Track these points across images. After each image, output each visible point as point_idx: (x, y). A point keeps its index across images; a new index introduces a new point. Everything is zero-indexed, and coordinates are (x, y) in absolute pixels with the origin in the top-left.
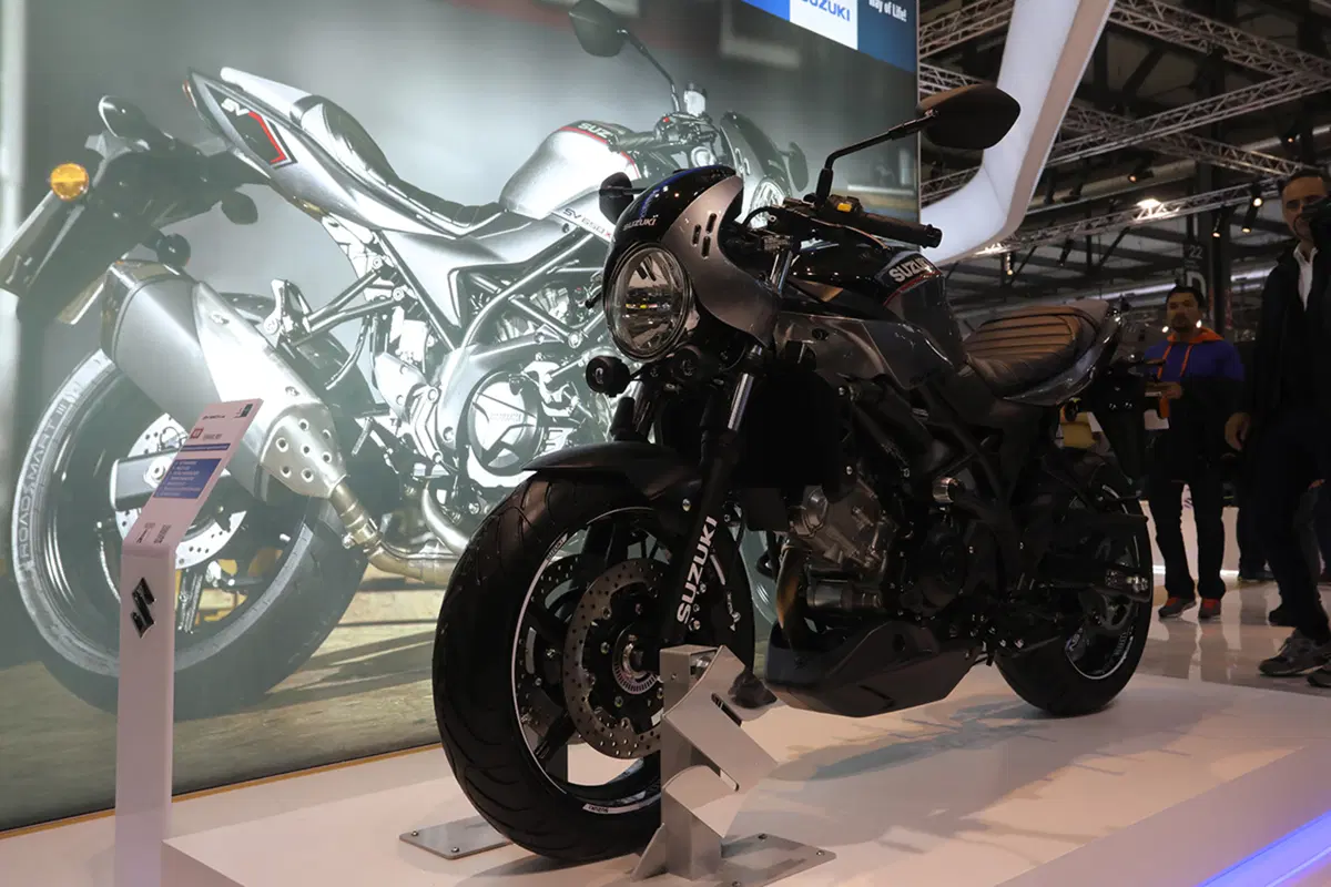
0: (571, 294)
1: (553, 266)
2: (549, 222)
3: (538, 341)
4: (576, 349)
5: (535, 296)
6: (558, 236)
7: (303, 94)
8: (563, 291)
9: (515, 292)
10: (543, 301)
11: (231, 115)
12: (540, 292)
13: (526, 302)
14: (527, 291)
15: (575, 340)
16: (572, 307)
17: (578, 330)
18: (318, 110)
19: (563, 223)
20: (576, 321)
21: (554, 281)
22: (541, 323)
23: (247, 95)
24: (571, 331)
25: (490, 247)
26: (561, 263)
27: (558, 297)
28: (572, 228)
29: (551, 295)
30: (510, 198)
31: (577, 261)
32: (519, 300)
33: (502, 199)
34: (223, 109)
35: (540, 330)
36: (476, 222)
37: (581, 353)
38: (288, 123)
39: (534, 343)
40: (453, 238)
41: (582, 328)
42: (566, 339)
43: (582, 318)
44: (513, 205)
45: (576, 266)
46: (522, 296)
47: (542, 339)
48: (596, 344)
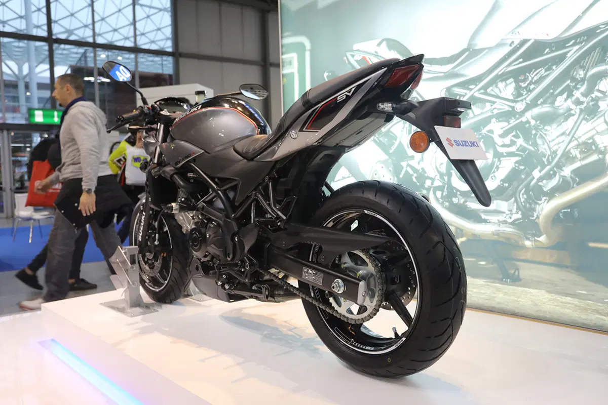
0: (517, 81)
1: (504, 68)
2: (500, 45)
3: (493, 113)
4: (521, 112)
5: (491, 88)
6: (508, 49)
7: (378, 41)
8: (512, 80)
9: (479, 90)
10: (497, 90)
11: (357, 61)
12: (494, 85)
13: (486, 93)
14: (485, 87)
15: (519, 107)
16: (518, 88)
17: (522, 100)
18: (384, 43)
19: (509, 42)
20: (520, 95)
21: (504, 77)
22: (494, 103)
23: (361, 51)
24: (517, 102)
25: (462, 72)
26: (509, 65)
27: (507, 85)
28: (516, 42)
29: (501, 85)
30: (474, 42)
31: (521, 60)
32: (481, 93)
33: (470, 45)
34: (355, 60)
35: (494, 107)
36: (454, 62)
37: (524, 113)
38: (374, 55)
39: (491, 114)
40: (443, 74)
41: (525, 99)
42: (513, 108)
43: (526, 92)
44: (476, 45)
45: (520, 63)
46: (482, 91)
47: (496, 112)
48: (537, 105)
